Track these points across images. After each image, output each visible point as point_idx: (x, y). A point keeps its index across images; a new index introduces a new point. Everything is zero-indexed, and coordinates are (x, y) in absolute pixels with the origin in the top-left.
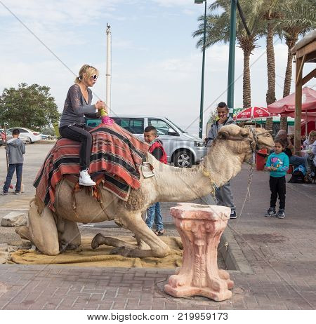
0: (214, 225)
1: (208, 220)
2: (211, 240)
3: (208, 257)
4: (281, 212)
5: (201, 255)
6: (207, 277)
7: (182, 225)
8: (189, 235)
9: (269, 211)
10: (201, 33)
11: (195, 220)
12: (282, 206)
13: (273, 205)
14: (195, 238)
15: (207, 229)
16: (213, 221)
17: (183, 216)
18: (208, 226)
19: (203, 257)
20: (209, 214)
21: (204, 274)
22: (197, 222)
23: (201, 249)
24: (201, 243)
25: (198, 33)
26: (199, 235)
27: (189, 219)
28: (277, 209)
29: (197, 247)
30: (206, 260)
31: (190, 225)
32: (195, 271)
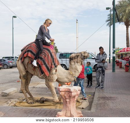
0: (71, 93)
1: (69, 92)
2: (71, 99)
5: (68, 105)
7: (60, 93)
8: (64, 97)
9: (87, 86)
11: (65, 91)
13: (88, 84)
14: (66, 99)
15: (70, 95)
16: (71, 92)
17: (60, 90)
18: (70, 94)
19: (69, 105)
20: (70, 89)
21: (69, 112)
22: (66, 93)
23: (68, 102)
24: (68, 100)
25: (108, 21)
26: (67, 97)
27: (63, 91)
29: (66, 102)
30: (70, 107)
31: (64, 94)
32: (66, 111)
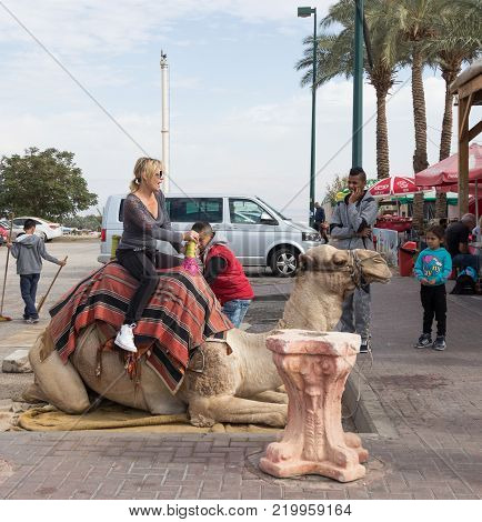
0: (334, 362)
1: (325, 355)
2: (330, 387)
3: (328, 413)
4: (439, 341)
5: (316, 410)
6: (326, 444)
7: (284, 364)
8: (296, 379)
9: (422, 339)
10: (309, 63)
11: (304, 355)
12: (442, 330)
13: (427, 329)
14: (306, 385)
15: (324, 369)
16: (333, 357)
17: (286, 350)
18: (325, 365)
19: (319, 413)
20: (327, 346)
21: (322, 440)
22: (308, 359)
23: (315, 400)
24: (315, 392)
25: (304, 64)
26: (312, 379)
27: (296, 355)
28: (434, 335)
29: (309, 398)
30: (324, 418)
31: (297, 364)
32: (307, 435)
